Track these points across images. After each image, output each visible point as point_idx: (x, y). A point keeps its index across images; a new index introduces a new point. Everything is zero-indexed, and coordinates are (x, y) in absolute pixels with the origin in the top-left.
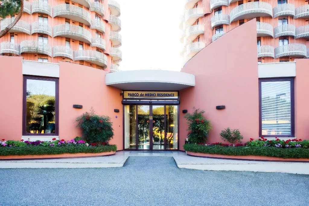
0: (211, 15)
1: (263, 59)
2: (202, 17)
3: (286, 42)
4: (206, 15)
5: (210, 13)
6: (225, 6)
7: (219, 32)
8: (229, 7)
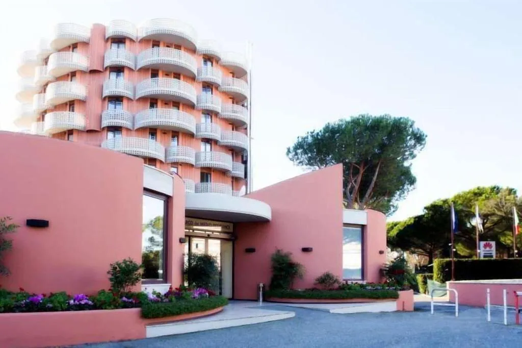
0: (101, 73)
1: (181, 165)
2: (83, 72)
3: (208, 146)
4: (93, 72)
5: (101, 70)
6: (130, 69)
7: (115, 108)
8: (136, 73)
